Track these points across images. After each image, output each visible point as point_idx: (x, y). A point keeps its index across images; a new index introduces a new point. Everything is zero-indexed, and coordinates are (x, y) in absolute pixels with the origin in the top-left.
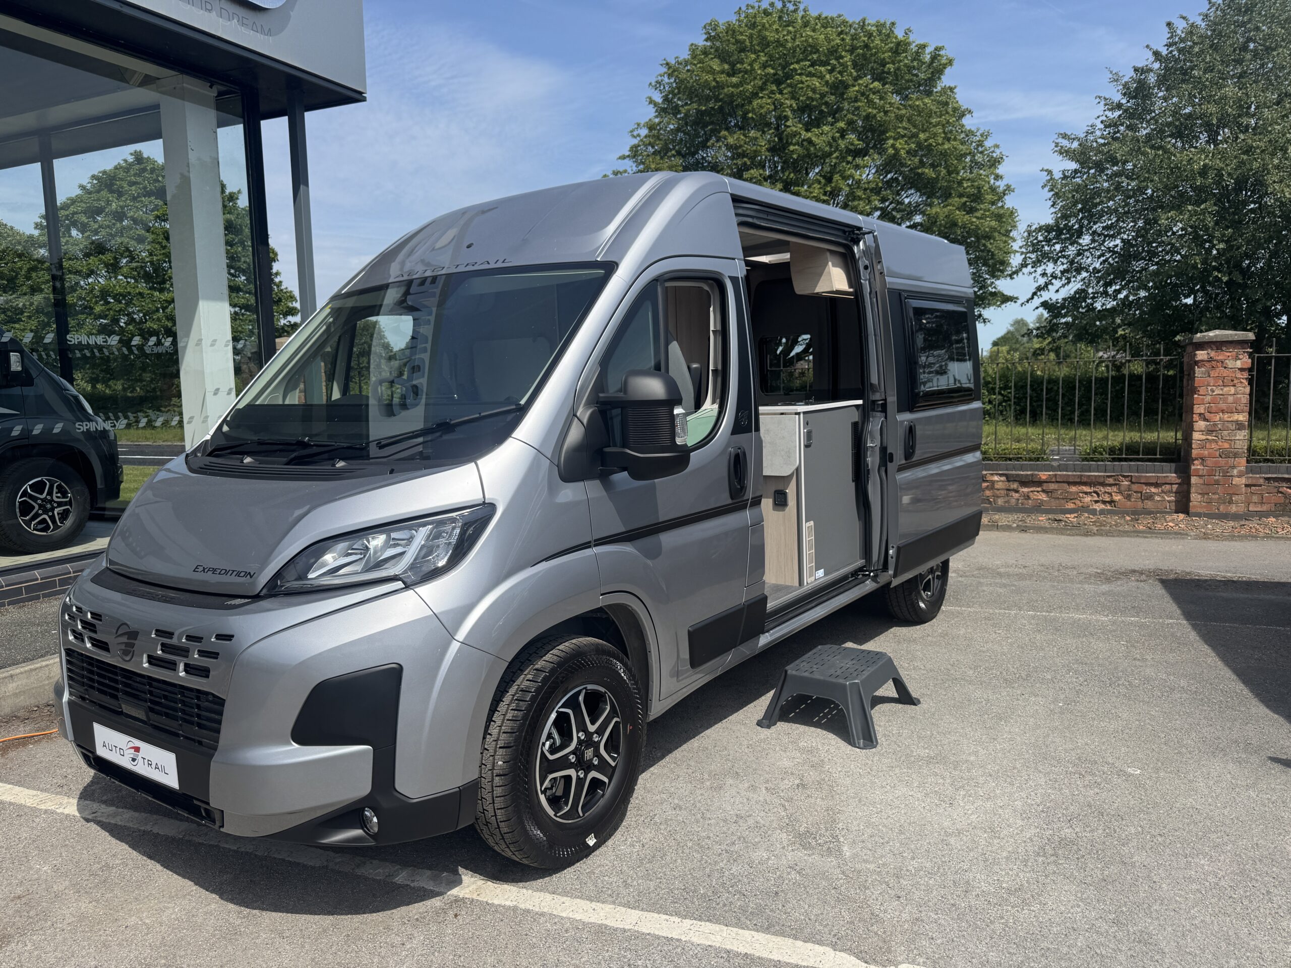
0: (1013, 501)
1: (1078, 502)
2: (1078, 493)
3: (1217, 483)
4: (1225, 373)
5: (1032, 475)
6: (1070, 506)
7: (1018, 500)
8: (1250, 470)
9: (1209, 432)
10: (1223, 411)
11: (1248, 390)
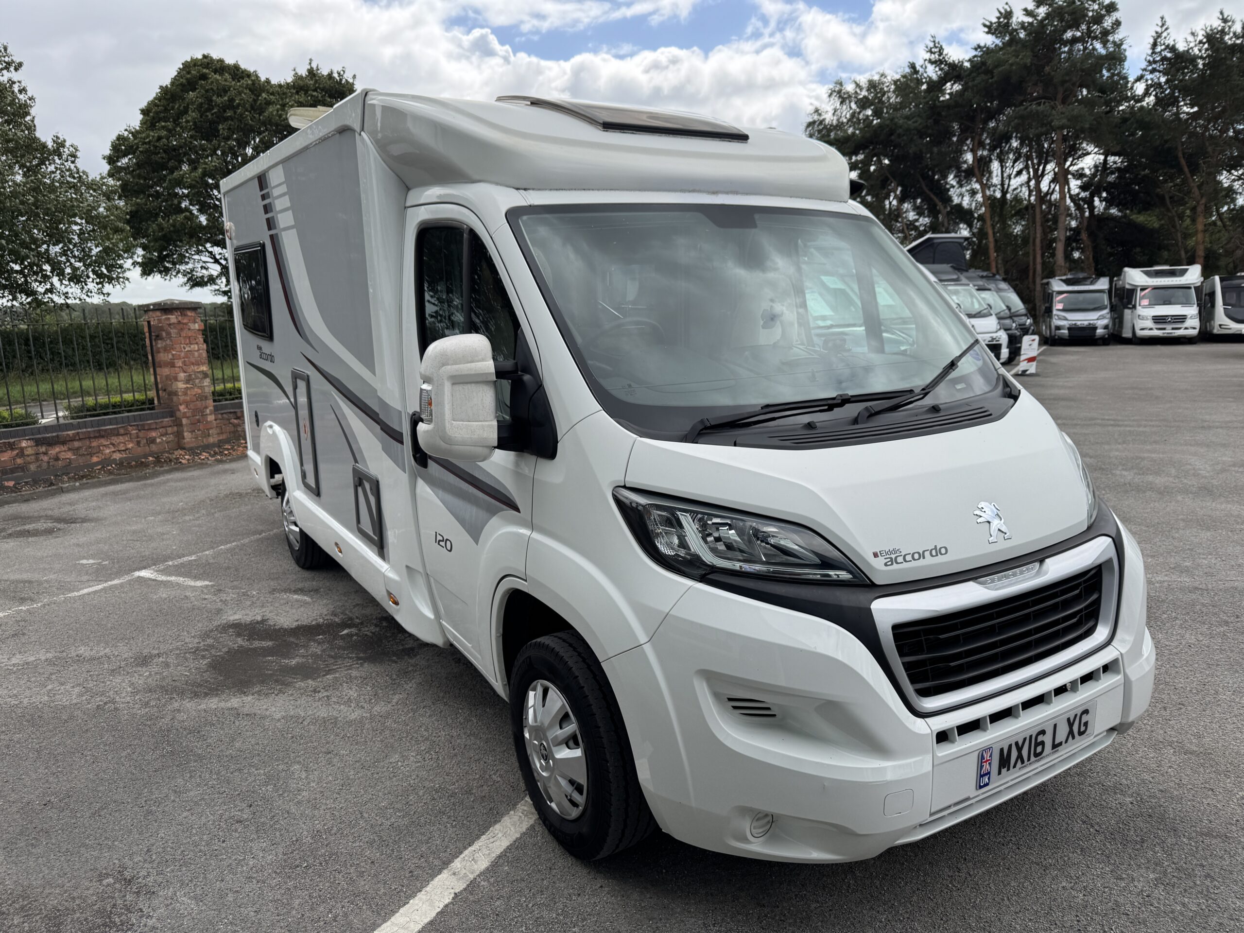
0: (45, 465)
1: (100, 455)
2: (99, 447)
3: (199, 421)
4: (190, 334)
5: (57, 436)
6: (95, 459)
7: (49, 462)
8: (216, 409)
9: (188, 380)
10: (193, 364)
11: (205, 346)
